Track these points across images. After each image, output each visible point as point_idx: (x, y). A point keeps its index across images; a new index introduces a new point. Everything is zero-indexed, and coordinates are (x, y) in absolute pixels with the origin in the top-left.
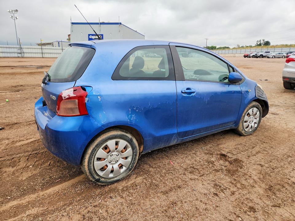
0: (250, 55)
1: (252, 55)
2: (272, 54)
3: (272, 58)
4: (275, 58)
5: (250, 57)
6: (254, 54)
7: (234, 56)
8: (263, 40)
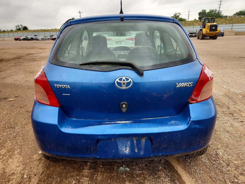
0: (20, 38)
1: (22, 38)
2: (40, 37)
3: (41, 40)
4: (43, 40)
5: (20, 40)
6: (24, 38)
7: (4, 40)
8: (21, 26)
